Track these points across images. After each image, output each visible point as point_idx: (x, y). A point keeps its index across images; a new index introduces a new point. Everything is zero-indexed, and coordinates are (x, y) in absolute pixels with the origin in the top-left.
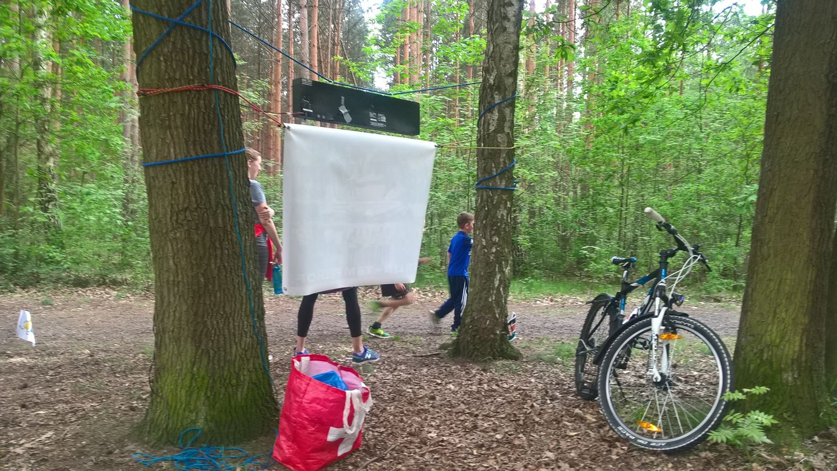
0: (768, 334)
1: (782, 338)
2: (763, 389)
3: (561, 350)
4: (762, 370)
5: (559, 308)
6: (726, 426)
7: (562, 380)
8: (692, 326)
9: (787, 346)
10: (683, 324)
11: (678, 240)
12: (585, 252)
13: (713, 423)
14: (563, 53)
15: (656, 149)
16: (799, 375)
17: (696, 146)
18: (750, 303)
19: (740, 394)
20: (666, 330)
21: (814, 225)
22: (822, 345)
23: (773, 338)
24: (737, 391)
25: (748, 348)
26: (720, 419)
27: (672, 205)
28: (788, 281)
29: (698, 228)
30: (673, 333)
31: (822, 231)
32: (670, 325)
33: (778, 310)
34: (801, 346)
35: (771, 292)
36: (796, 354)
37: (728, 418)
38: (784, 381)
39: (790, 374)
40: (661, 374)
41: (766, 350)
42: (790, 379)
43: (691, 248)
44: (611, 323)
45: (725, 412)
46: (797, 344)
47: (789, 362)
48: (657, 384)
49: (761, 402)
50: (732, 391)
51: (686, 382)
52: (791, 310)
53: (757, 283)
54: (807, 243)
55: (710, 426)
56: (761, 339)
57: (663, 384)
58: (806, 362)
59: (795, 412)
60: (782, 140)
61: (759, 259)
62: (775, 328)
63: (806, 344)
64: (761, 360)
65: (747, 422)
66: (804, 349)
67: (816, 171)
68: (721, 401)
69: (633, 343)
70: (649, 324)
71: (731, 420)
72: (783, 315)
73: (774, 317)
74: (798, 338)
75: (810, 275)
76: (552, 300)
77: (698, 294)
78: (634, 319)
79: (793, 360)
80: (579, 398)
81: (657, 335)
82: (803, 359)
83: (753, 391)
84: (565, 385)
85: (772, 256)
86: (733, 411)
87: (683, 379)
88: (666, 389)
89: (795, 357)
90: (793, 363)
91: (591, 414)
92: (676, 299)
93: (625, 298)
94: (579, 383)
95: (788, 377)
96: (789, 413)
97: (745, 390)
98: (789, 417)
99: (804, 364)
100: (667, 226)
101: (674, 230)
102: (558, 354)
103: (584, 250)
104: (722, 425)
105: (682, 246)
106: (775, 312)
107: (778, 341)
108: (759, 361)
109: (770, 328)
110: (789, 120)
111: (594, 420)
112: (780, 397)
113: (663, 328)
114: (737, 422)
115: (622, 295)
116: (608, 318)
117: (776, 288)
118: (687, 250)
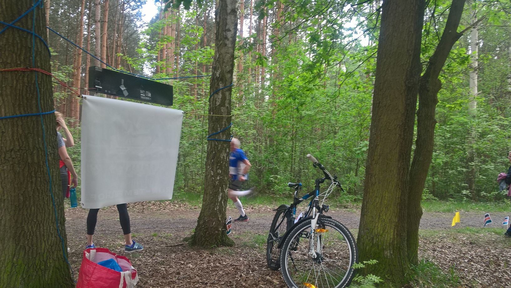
0: (376, 228)
1: (384, 231)
2: (375, 261)
3: (258, 239)
4: (373, 249)
5: (257, 213)
6: (354, 284)
7: (259, 258)
8: (334, 224)
9: (386, 235)
10: (329, 223)
11: (325, 173)
12: (272, 179)
13: (347, 282)
14: (261, 62)
15: (311, 120)
16: (393, 252)
17: (333, 118)
18: (366, 210)
19: (362, 264)
20: (319, 227)
21: (399, 166)
22: (405, 234)
23: (379, 231)
24: (360, 263)
25: (365, 237)
26: (351, 280)
27: (321, 152)
28: (386, 198)
29: (335, 165)
30: (323, 228)
31: (404, 169)
32: (321, 224)
33: (381, 214)
34: (394, 235)
35: (377, 204)
36: (392, 240)
37: (356, 279)
38: (385, 256)
39: (389, 252)
40: (317, 253)
41: (375, 238)
42: (388, 254)
43: (332, 178)
44: (287, 223)
45: (353, 276)
46: (392, 234)
47: (388, 244)
48: (314, 259)
49: (373, 269)
50: (357, 263)
51: (331, 258)
52: (388, 215)
53: (369, 199)
54: (396, 176)
55: (345, 284)
56: (372, 231)
57: (318, 259)
58: (397, 244)
59: (392, 274)
60: (382, 117)
61: (370, 185)
62: (379, 224)
63: (396, 234)
64: (373, 244)
65: (366, 281)
66: (396, 237)
67: (400, 135)
68: (351, 269)
69: (301, 234)
70: (310, 223)
71: (357, 280)
72: (384, 217)
73: (379, 218)
74: (392, 231)
75: (398, 194)
76: (252, 208)
77: (335, 204)
78: (301, 220)
79: (390, 243)
80: (269, 269)
81: (314, 230)
82: (395, 243)
83: (369, 262)
84: (261, 261)
85: (377, 183)
86: (358, 275)
87: (328, 255)
88: (320, 262)
89: (391, 242)
90: (390, 245)
91: (276, 279)
92: (325, 208)
93: (296, 208)
94: (269, 260)
95: (388, 253)
96: (389, 275)
97: (365, 262)
98: (389, 277)
99: (396, 246)
100: (319, 165)
101: (323, 167)
102: (256, 242)
103: (271, 177)
104: (352, 283)
105: (327, 177)
106: (379, 216)
107: (381, 232)
108: (371, 244)
109: (377, 225)
110: (385, 106)
111: (278, 283)
112: (384, 265)
113: (318, 225)
114: (360, 281)
115: (294, 206)
116: (286, 219)
117: (380, 201)
118: (331, 179)
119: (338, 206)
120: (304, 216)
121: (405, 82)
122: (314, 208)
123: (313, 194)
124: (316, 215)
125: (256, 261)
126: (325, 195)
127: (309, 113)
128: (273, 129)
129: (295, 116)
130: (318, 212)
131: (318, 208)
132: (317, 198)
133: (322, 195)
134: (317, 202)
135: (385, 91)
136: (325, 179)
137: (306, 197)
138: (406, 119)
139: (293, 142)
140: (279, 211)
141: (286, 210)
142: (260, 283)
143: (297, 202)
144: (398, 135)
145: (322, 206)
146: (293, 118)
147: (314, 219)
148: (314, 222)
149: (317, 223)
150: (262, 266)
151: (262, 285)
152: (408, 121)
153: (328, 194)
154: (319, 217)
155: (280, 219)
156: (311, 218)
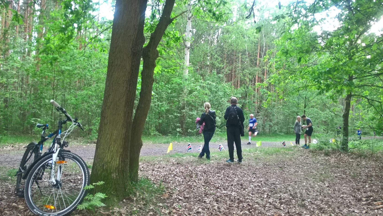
0: (106, 157)
1: (112, 159)
2: (102, 183)
4: (103, 174)
6: (86, 201)
7: (10, 189)
8: (72, 156)
9: (114, 162)
10: (67, 156)
12: (33, 121)
13: (79, 201)
16: (118, 174)
18: (99, 144)
19: (92, 186)
20: (60, 159)
21: (125, 111)
22: (128, 161)
23: (108, 159)
24: (90, 185)
25: (98, 164)
26: (83, 199)
28: (115, 134)
30: (63, 160)
31: (129, 113)
32: (61, 157)
33: (110, 147)
34: (119, 162)
35: (108, 139)
36: (117, 165)
37: (87, 197)
38: (112, 178)
39: (115, 174)
40: (56, 181)
41: (105, 165)
42: (115, 176)
43: (73, 120)
44: (35, 157)
45: (85, 195)
46: (118, 161)
47: (114, 169)
48: (54, 186)
49: (103, 188)
50: (88, 185)
52: (116, 146)
53: (102, 135)
54: (123, 118)
55: (78, 203)
56: (103, 160)
57: (58, 185)
58: (121, 168)
59: (116, 191)
61: (103, 125)
62: (109, 154)
63: (121, 161)
64: (103, 169)
65: (95, 198)
66: (120, 163)
67: (127, 88)
68: (83, 190)
69: (44, 167)
70: (52, 157)
71: (88, 199)
72: (113, 149)
73: (109, 149)
74: (118, 158)
75: (123, 131)
79: (116, 168)
80: (17, 197)
81: (55, 162)
82: (120, 167)
83: (98, 184)
84: (11, 191)
85: (108, 123)
86: (89, 194)
88: (58, 188)
89: (117, 167)
90: (116, 169)
91: (22, 205)
92: (65, 144)
93: (42, 145)
94: (17, 189)
95: (114, 175)
96: (114, 191)
97: (94, 184)
98: (114, 193)
99: (120, 169)
100: (61, 109)
101: (65, 111)
104: (84, 201)
105: (69, 119)
106: (109, 148)
107: (110, 160)
108: (102, 170)
109: (107, 154)
111: (23, 208)
112: (110, 185)
113: (58, 158)
114: (90, 199)
115: (41, 143)
117: (110, 137)
118: (71, 121)
119: (89, 142)
120: (48, 151)
121: (131, 49)
122: (56, 144)
123: (57, 133)
124: (57, 150)
125: (6, 191)
126: (66, 134)
127: (68, 68)
128: (36, 80)
129: (56, 70)
130: (59, 147)
131: (59, 143)
132: (59, 136)
133: (64, 133)
134: (59, 139)
135: (117, 54)
136: (66, 120)
137: (51, 136)
138: (131, 76)
139: (54, 91)
140: (29, 148)
141: (34, 147)
142: (5, 210)
143: (43, 140)
144: (125, 88)
145: (63, 142)
146: (55, 71)
147: (55, 153)
148: (55, 156)
149: (58, 156)
150: (11, 195)
151: (7, 212)
152: (133, 78)
153: (68, 133)
154: (59, 151)
155: (29, 155)
156: (53, 152)
